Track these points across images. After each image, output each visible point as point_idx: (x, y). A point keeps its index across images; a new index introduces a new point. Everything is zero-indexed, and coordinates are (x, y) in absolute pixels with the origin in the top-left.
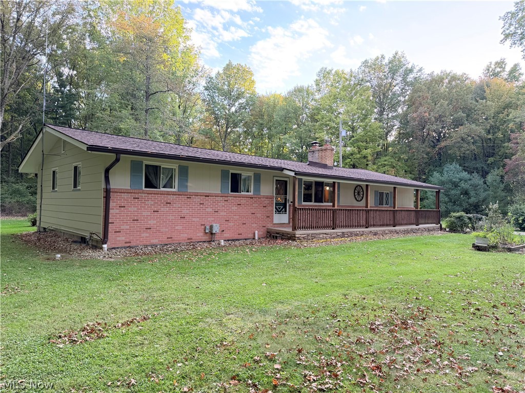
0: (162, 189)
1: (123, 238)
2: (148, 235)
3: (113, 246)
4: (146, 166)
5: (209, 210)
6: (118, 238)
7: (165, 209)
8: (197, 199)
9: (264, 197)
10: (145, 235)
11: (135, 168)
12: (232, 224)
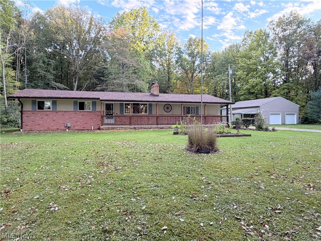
0: (45, 110)
1: (29, 128)
2: (39, 127)
3: (25, 130)
4: (38, 102)
5: (67, 117)
6: (27, 128)
7: (46, 117)
8: (61, 113)
9: (97, 111)
10: (37, 127)
11: (34, 103)
12: (79, 123)
